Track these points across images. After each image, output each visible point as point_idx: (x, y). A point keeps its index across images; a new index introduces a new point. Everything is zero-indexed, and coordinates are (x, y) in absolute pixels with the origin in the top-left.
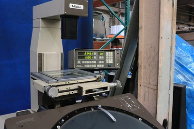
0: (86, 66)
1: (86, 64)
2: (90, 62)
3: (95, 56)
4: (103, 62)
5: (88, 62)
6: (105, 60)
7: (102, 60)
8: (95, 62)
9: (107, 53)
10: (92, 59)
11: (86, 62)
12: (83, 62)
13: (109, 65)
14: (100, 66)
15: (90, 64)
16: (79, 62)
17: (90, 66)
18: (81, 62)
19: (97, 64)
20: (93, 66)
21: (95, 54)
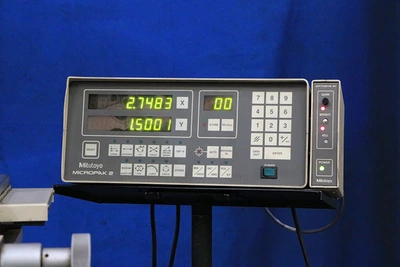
0: (126, 169)
1: (127, 160)
2: (154, 151)
3: (183, 114)
4: (227, 153)
5: (141, 151)
6: (240, 140)
7: (221, 139)
8: (181, 151)
9: (257, 96)
10: (166, 135)
11: (127, 150)
12: (114, 150)
13: (266, 170)
14: (212, 171)
15: (153, 160)
16: (91, 150)
17: (152, 171)
18: (104, 150)
19: (190, 161)
20: (166, 170)
21: (183, 102)
